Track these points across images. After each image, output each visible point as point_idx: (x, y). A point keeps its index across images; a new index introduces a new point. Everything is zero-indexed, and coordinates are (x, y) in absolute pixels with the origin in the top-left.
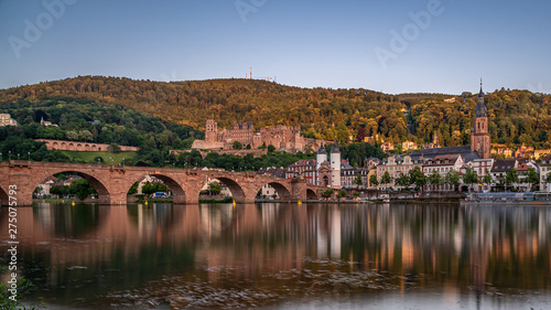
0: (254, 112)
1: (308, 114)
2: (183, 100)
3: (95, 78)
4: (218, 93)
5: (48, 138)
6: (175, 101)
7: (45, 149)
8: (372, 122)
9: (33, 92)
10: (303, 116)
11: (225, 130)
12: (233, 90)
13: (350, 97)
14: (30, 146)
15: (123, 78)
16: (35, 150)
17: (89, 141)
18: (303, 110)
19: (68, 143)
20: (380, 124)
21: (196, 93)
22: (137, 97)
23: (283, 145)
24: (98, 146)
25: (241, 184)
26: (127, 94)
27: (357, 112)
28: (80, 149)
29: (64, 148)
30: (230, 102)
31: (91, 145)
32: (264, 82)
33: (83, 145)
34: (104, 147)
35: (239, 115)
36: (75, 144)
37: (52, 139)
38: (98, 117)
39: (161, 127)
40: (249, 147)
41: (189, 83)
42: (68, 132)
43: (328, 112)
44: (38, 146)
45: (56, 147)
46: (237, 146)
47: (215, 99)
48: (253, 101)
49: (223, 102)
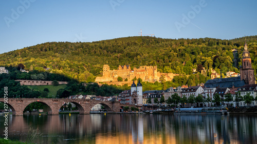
0: (139, 57)
1: (169, 57)
2: (98, 53)
3: (52, 43)
4: (119, 46)
5: (22, 79)
6: (93, 53)
7: (19, 85)
8: (209, 60)
9: (19, 53)
10: (166, 58)
11: (114, 70)
12: (128, 44)
13: (198, 44)
14: (12, 84)
15: (67, 42)
16: (14, 86)
17: (42, 80)
18: (167, 55)
19: (31, 81)
20: (214, 61)
21: (106, 48)
22: (72, 53)
23: (147, 78)
24: (47, 82)
25: (82, 105)
26: (67, 51)
27: (201, 54)
28: (37, 84)
29: (29, 84)
30: (126, 51)
31: (43, 82)
32: (148, 37)
33: (39, 82)
34: (50, 83)
35: (130, 59)
36: (35, 82)
37: (24, 79)
38: (49, 65)
39: (84, 69)
40: (126, 80)
41: (103, 42)
42: (32, 76)
43: (182, 55)
44: (16, 83)
45: (25, 84)
46: (120, 79)
47: (117, 51)
48: (139, 50)
49: (121, 52)
